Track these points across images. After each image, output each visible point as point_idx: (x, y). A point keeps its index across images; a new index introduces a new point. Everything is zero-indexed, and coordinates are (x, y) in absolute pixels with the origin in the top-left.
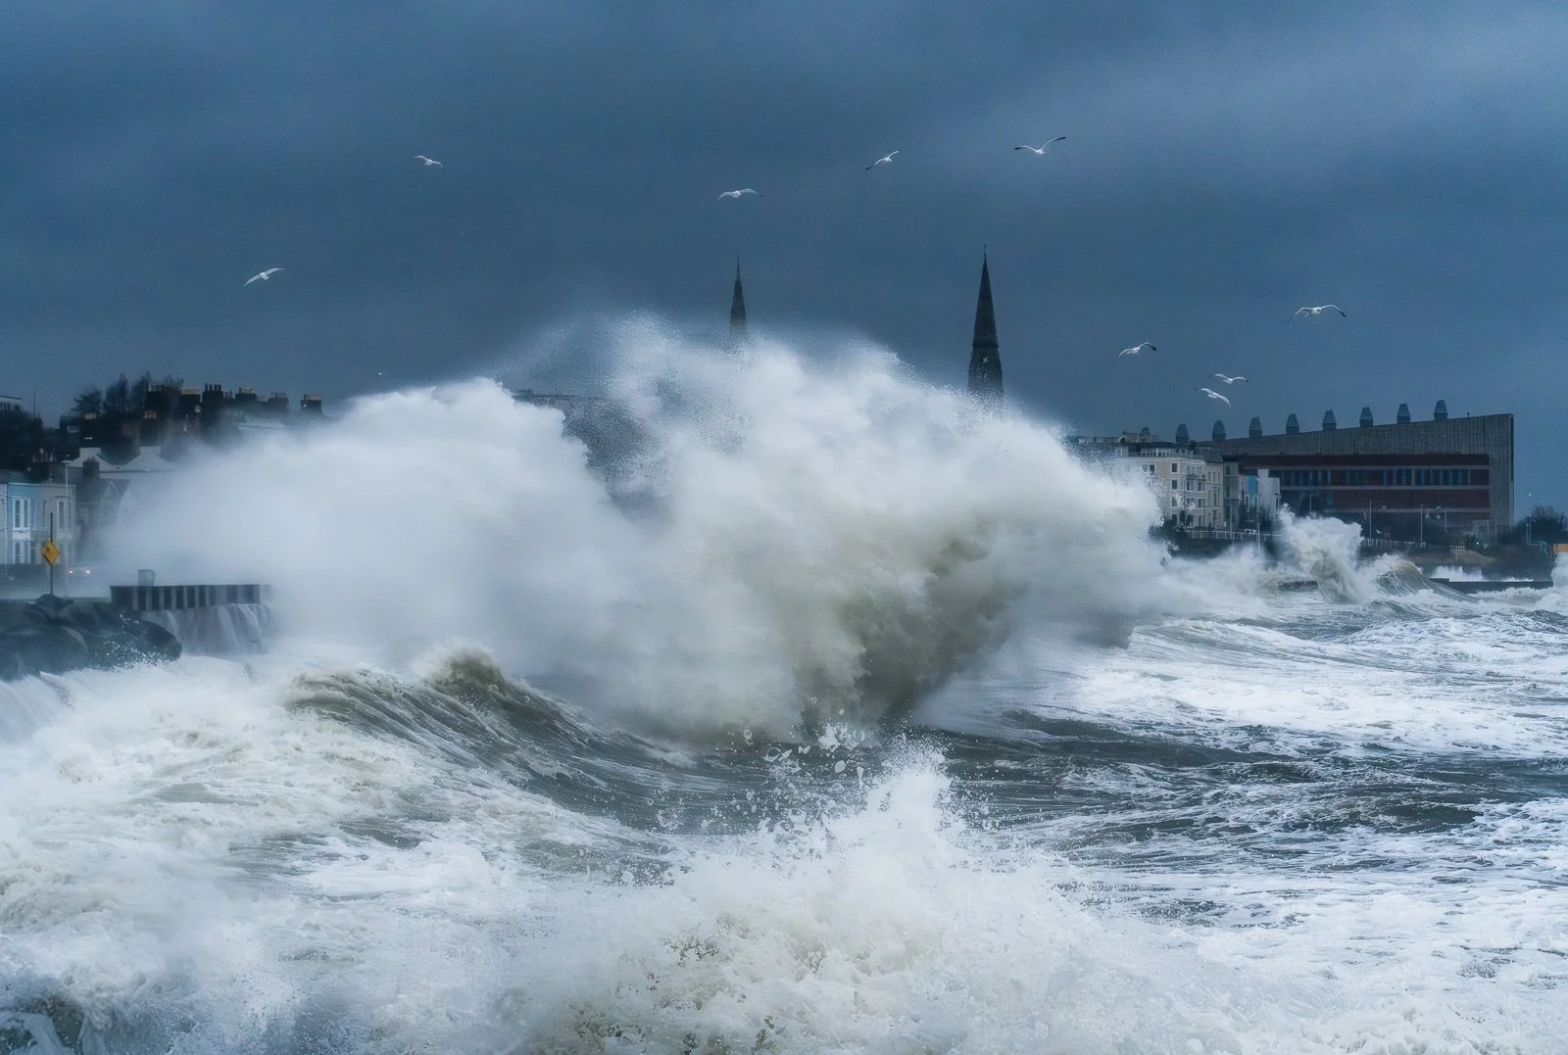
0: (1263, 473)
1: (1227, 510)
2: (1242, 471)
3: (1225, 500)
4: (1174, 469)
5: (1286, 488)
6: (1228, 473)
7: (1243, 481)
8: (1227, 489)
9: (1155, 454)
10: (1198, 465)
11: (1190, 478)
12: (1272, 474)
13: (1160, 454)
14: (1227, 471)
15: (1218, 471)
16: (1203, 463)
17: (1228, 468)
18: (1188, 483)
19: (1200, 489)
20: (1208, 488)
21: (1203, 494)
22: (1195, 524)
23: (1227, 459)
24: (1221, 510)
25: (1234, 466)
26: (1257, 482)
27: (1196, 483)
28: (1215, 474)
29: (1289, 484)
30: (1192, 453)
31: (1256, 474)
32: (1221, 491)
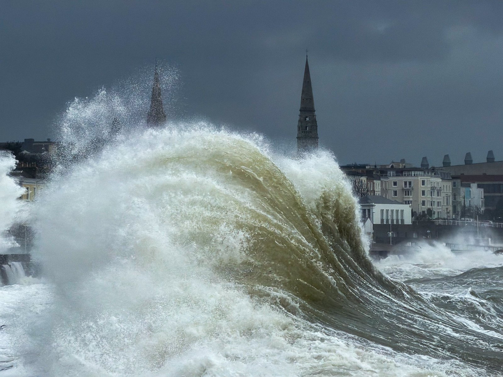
0: (474, 186)
1: (454, 207)
2: (462, 185)
3: (453, 202)
4: (423, 184)
5: (487, 194)
6: (454, 186)
7: (463, 190)
8: (454, 196)
9: (412, 175)
10: (437, 181)
11: (433, 189)
12: (479, 186)
13: (414, 175)
14: (454, 185)
15: (449, 184)
16: (439, 180)
17: (454, 183)
18: (431, 192)
19: (438, 196)
20: (443, 195)
21: (440, 199)
22: (436, 216)
23: (454, 178)
24: (451, 208)
25: (458, 182)
26: (470, 191)
27: (436, 192)
28: (447, 186)
29: (489, 192)
30: (433, 174)
31: (470, 187)
32: (451, 197)
